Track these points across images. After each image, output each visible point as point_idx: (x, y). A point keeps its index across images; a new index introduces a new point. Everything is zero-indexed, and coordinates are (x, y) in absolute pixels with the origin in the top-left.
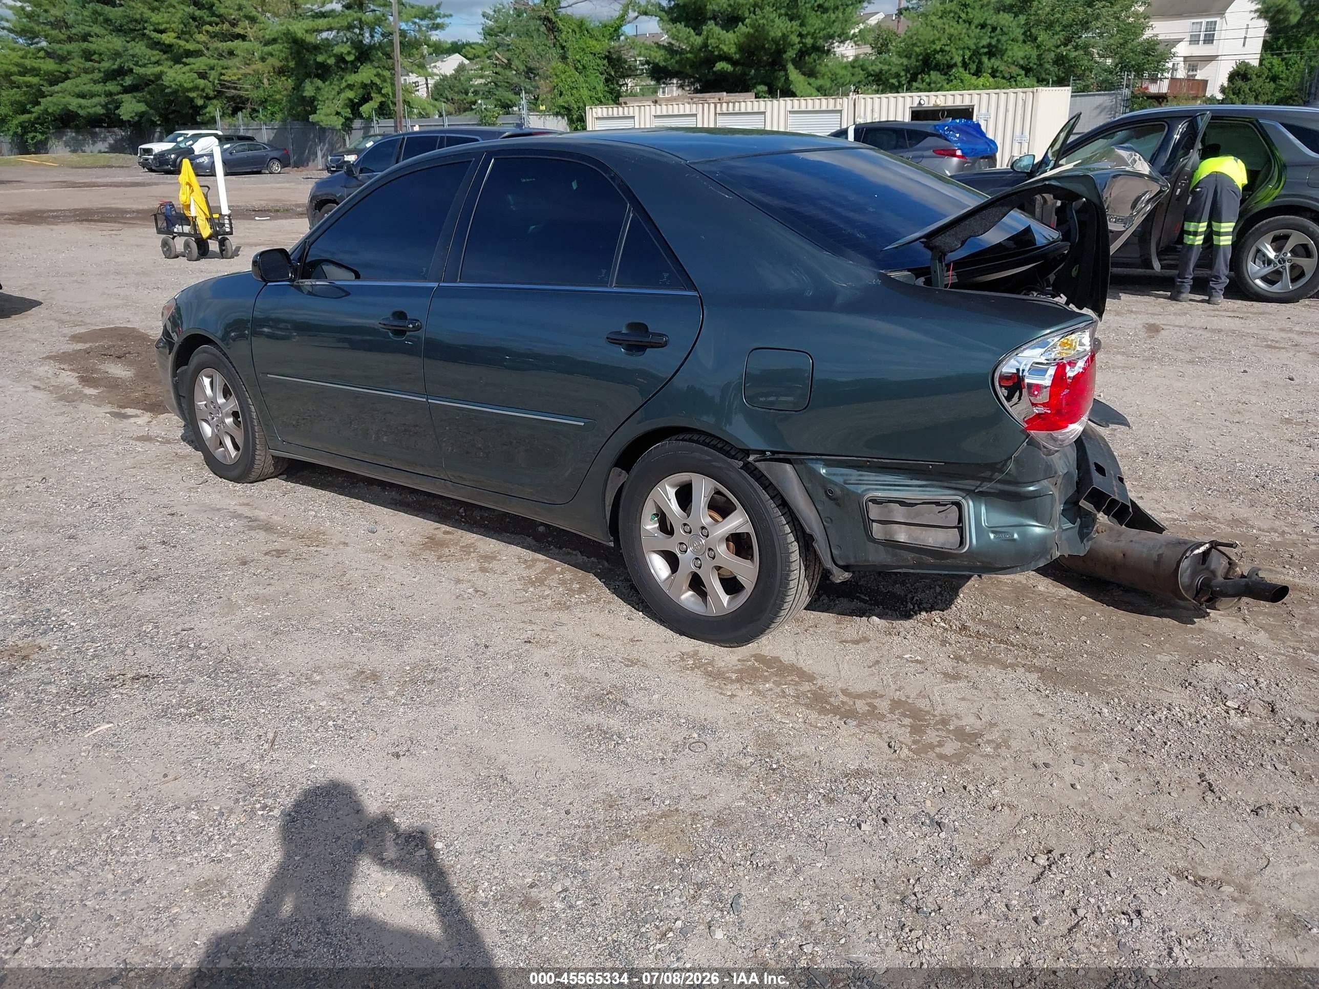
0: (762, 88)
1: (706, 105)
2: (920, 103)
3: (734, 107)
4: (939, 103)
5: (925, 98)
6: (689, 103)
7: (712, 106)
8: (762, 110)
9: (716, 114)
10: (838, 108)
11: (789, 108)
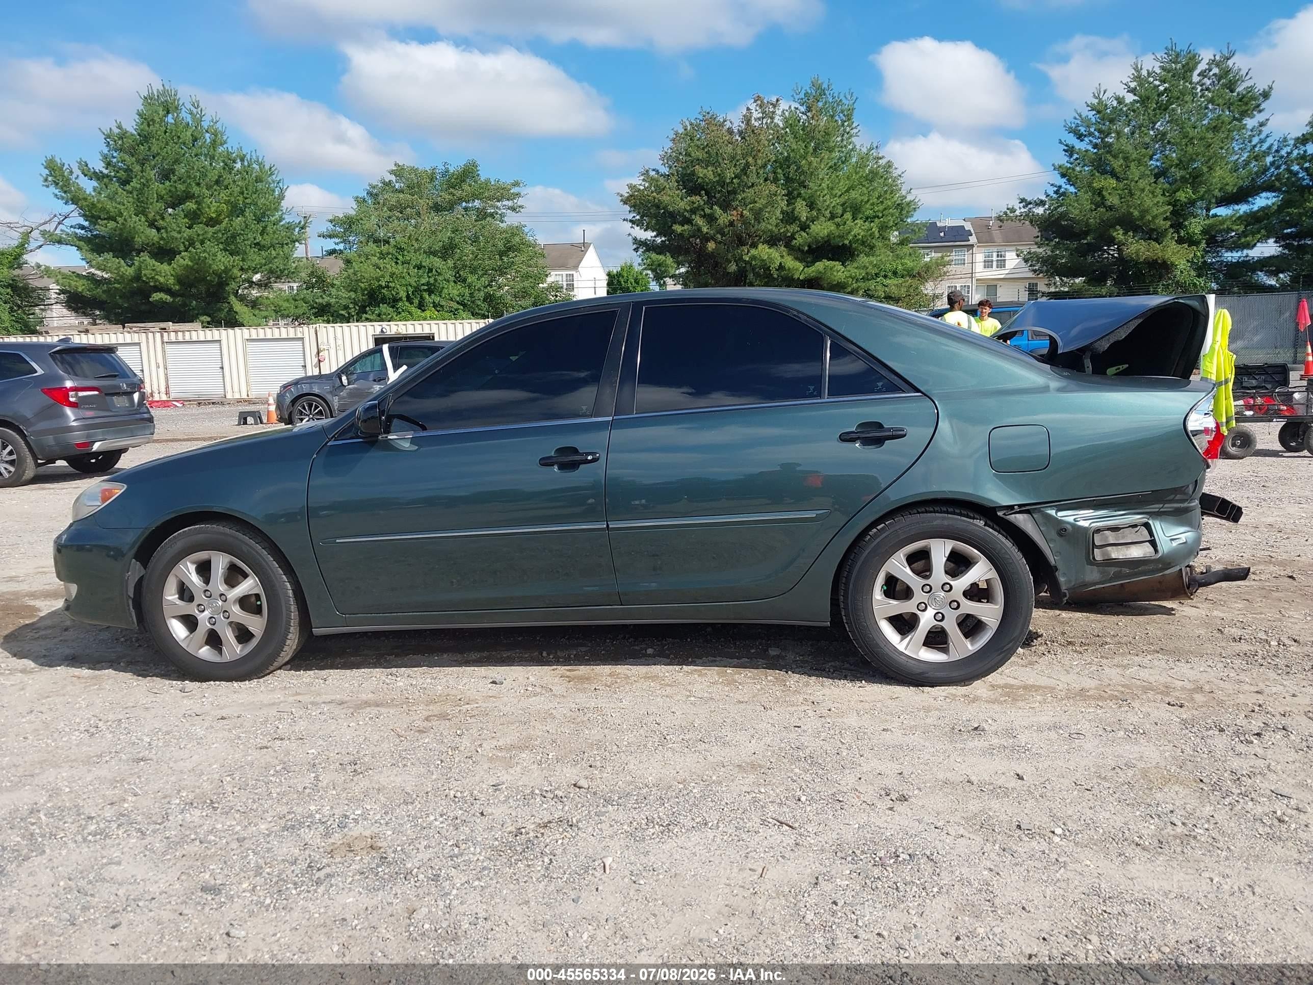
0: (207, 319)
1: (150, 335)
2: (382, 331)
3: (184, 336)
4: (400, 331)
5: (388, 328)
6: (129, 332)
7: (158, 335)
8: (217, 338)
9: (163, 343)
10: (300, 335)
11: (247, 336)
